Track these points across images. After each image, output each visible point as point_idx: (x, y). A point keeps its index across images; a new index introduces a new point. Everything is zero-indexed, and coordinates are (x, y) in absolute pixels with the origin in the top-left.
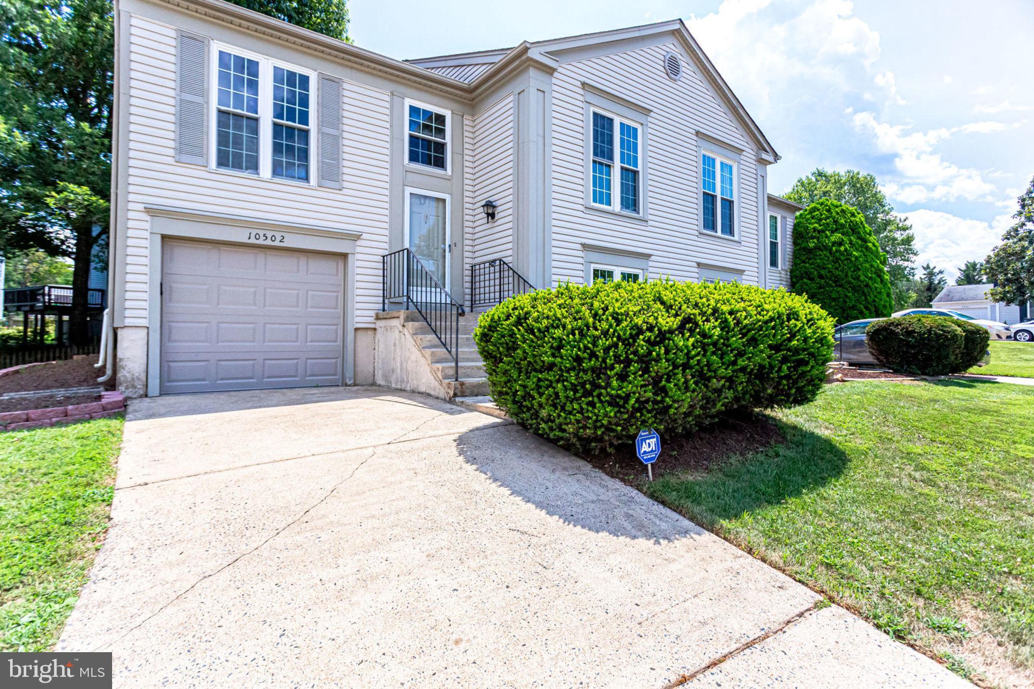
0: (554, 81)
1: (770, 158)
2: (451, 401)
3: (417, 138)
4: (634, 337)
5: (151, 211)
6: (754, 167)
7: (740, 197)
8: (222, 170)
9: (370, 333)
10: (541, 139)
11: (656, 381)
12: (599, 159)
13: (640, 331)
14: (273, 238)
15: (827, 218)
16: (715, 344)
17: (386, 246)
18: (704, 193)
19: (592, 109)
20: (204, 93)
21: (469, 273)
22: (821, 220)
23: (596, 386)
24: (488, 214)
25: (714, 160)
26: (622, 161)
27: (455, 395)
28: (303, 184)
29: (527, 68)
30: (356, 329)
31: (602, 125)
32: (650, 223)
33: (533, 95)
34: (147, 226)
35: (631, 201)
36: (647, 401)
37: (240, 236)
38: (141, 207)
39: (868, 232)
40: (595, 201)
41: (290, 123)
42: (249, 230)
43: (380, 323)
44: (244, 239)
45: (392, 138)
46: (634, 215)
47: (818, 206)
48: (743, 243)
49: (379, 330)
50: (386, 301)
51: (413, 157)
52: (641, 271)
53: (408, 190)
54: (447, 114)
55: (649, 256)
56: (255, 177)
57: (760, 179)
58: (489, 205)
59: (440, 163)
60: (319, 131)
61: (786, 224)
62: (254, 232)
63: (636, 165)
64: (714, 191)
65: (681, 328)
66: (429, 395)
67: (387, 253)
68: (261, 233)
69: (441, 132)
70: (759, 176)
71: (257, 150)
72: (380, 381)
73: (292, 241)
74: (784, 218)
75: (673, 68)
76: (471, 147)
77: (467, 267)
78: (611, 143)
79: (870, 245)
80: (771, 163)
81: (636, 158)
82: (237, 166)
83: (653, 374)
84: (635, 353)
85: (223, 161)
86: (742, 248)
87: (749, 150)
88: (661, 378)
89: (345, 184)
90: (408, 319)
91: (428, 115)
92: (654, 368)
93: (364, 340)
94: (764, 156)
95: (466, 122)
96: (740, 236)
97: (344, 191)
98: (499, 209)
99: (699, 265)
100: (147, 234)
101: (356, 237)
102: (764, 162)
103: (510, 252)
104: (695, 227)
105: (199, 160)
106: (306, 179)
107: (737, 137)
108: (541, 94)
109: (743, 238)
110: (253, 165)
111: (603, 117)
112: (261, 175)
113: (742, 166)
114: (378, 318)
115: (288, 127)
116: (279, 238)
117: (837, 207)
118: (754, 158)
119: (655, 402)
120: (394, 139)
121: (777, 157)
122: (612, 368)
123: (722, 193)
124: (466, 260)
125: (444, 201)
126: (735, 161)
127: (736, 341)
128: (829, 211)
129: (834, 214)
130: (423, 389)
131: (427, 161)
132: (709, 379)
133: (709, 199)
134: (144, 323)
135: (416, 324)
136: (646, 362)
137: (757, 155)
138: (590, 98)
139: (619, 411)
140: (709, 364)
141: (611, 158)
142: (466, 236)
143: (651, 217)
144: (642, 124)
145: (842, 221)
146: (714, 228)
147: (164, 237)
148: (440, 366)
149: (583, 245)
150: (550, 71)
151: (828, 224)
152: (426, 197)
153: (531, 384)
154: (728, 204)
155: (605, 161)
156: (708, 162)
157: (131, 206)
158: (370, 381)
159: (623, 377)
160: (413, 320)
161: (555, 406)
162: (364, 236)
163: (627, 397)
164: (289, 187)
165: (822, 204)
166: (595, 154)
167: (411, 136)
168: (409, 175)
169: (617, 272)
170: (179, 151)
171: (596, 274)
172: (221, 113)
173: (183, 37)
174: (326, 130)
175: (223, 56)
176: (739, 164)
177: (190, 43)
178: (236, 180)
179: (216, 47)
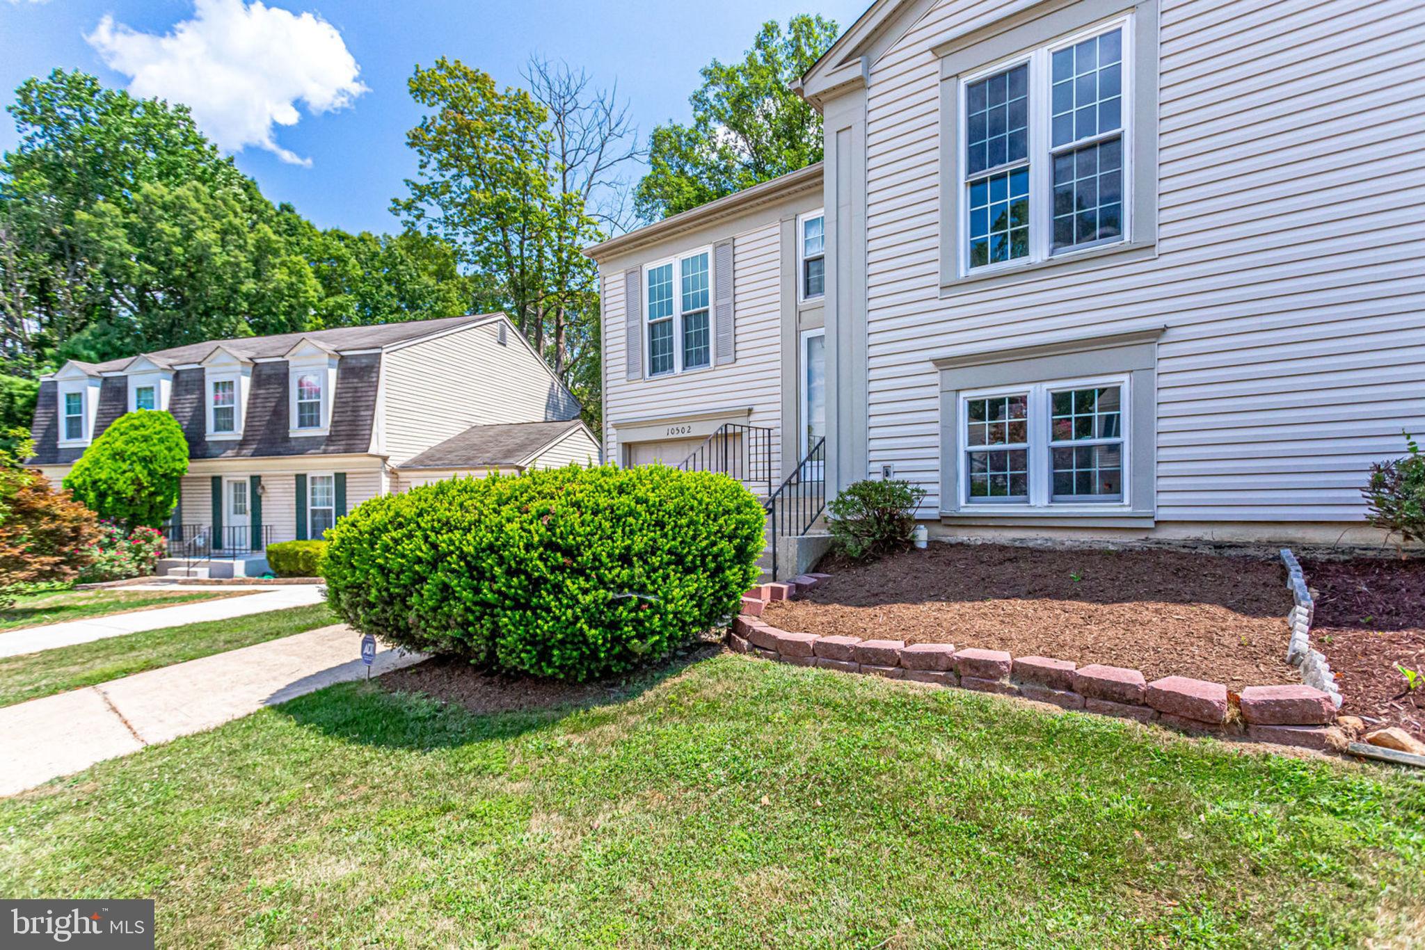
0: (870, 93)
5: (617, 426)
8: (655, 377)
10: (845, 211)
12: (986, 173)
14: (683, 430)
17: (780, 414)
19: (964, 81)
20: (640, 313)
26: (1059, 140)
28: (706, 368)
32: (1167, 246)
34: (614, 438)
35: (1090, 219)
37: (660, 433)
38: (611, 425)
40: (978, 263)
41: (694, 310)
42: (668, 427)
44: (663, 436)
45: (783, 278)
46: (1105, 246)
51: (809, 291)
52: (1125, 378)
53: (805, 336)
56: (671, 375)
60: (716, 308)
62: (671, 427)
63: (1112, 124)
68: (676, 427)
71: (672, 349)
73: (696, 430)
78: (1021, 115)
81: (1112, 107)
82: (663, 368)
85: (654, 370)
89: (741, 354)
97: (739, 363)
100: (614, 444)
101: (745, 412)
105: (639, 375)
106: (707, 361)
108: (847, 134)
110: (671, 367)
111: (997, 77)
112: (675, 372)
115: (692, 315)
116: (686, 429)
120: (786, 276)
138: (959, 62)
141: (1021, 152)
143: (1169, 231)
144: (1137, 9)
147: (624, 445)
149: (937, 362)
150: (857, 85)
155: (1007, 167)
157: (608, 425)
162: (756, 409)
164: (694, 375)
166: (975, 167)
167: (808, 262)
168: (804, 316)
169: (1039, 397)
170: (628, 372)
171: (976, 410)
172: (652, 326)
173: (628, 274)
174: (720, 303)
175: (651, 274)
177: (632, 277)
178: (660, 383)
179: (646, 269)
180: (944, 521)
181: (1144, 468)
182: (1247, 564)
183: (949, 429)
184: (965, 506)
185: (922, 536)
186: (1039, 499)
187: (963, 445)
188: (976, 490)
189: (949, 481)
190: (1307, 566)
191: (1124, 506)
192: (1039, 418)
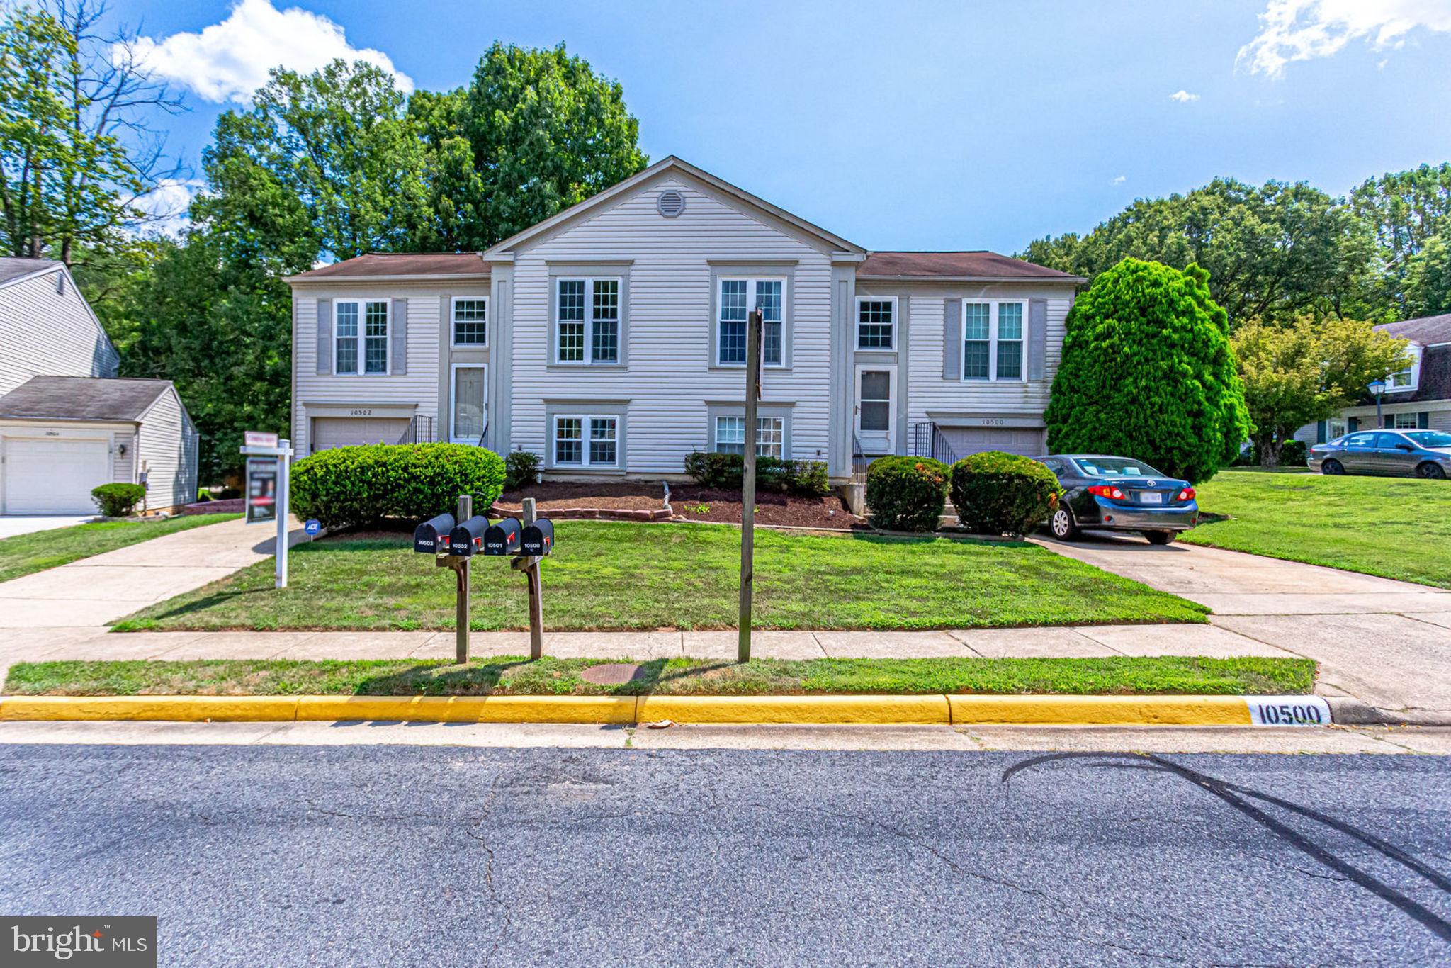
0: (517, 268)
3: (463, 325)
5: (306, 405)
6: (828, 273)
7: (792, 315)
8: (341, 375)
10: (502, 320)
14: (365, 413)
18: (724, 323)
19: (559, 279)
20: (330, 331)
25: (743, 283)
26: (596, 317)
28: (384, 375)
31: (570, 295)
32: (630, 368)
33: (494, 287)
34: (304, 413)
35: (607, 351)
37: (345, 413)
38: (302, 403)
40: (563, 358)
41: (376, 336)
42: (351, 410)
44: (349, 415)
45: (441, 329)
46: (612, 364)
48: (795, 370)
51: (459, 340)
52: (618, 416)
53: (454, 366)
54: (486, 299)
55: (629, 400)
56: (355, 376)
57: (838, 286)
59: (481, 339)
60: (393, 338)
61: (1045, 311)
62: (354, 410)
63: (614, 317)
64: (742, 317)
68: (358, 410)
69: (481, 315)
70: (836, 283)
71: (356, 359)
73: (376, 413)
74: (1038, 302)
75: (671, 205)
78: (581, 303)
81: (614, 311)
82: (348, 370)
85: (340, 370)
86: (792, 375)
87: (813, 256)
89: (409, 370)
91: (472, 304)
94: (842, 257)
96: (788, 361)
97: (408, 375)
99: (708, 403)
100: (304, 418)
101: (414, 406)
104: (705, 363)
105: (327, 371)
106: (385, 371)
107: (789, 246)
108: (503, 283)
109: (795, 364)
110: (355, 370)
111: (572, 283)
112: (358, 374)
113: (798, 278)
115: (375, 339)
116: (368, 412)
118: (826, 262)
120: (443, 329)
125: (484, 369)
126: (784, 275)
131: (471, 340)
133: (731, 329)
137: (829, 258)
138: (556, 270)
141: (581, 317)
144: (624, 276)
147: (314, 419)
149: (546, 400)
150: (511, 264)
152: (471, 369)
154: (774, 327)
155: (575, 321)
156: (733, 288)
157: (298, 403)
162: (422, 404)
164: (376, 377)
166: (562, 318)
167: (457, 325)
168: (455, 354)
169: (586, 420)
170: (318, 368)
171: (561, 423)
172: (338, 340)
173: (320, 301)
174: (397, 336)
175: (340, 305)
176: (791, 277)
177: (323, 304)
178: (346, 378)
179: (336, 301)
180: (546, 472)
181: (623, 452)
182: (654, 487)
183: (549, 430)
184: (555, 465)
185: (540, 478)
186: (586, 463)
187: (555, 439)
188: (560, 457)
189: (549, 453)
190: (671, 488)
191: (615, 467)
192: (586, 429)
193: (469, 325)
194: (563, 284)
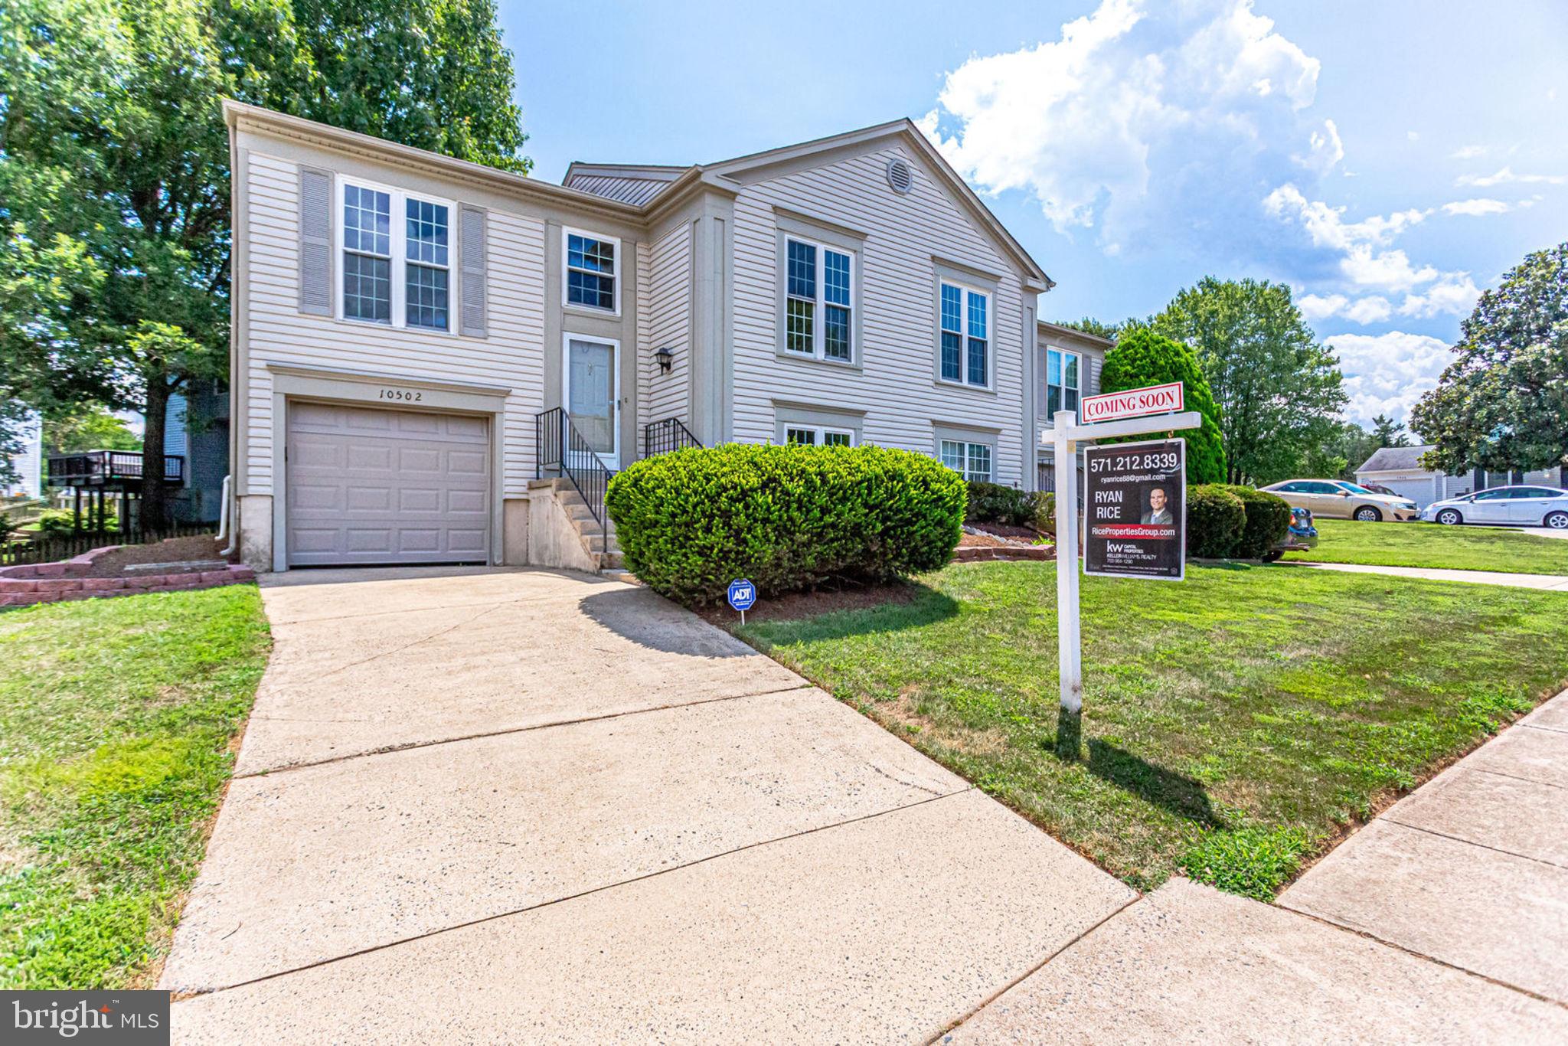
0: (737, 206)
1: (1041, 285)
2: (599, 574)
3: (579, 273)
4: (719, 495)
5: (275, 369)
6: (1019, 297)
7: (995, 336)
8: (350, 321)
9: (523, 505)
10: (719, 278)
11: (738, 532)
12: (796, 297)
13: (726, 489)
14: (408, 396)
15: (1144, 357)
16: (799, 501)
17: (541, 403)
18: (943, 332)
19: (787, 237)
20: (329, 234)
21: (642, 434)
22: (1134, 360)
23: (688, 538)
24: (663, 365)
25: (958, 291)
26: (827, 298)
27: (602, 567)
28: (443, 333)
29: (701, 194)
30: (506, 501)
31: (801, 258)
32: (865, 372)
33: (708, 225)
34: (269, 385)
35: (838, 346)
36: (730, 551)
37: (371, 394)
38: (263, 364)
39: (1196, 376)
40: (790, 346)
41: (426, 263)
42: (380, 388)
43: (534, 494)
44: (376, 398)
45: (547, 276)
46: (844, 362)
47: (1134, 342)
48: (999, 395)
49: (532, 501)
50: (541, 467)
51: (574, 297)
52: (852, 431)
53: (568, 336)
54: (616, 242)
55: (863, 413)
56: (387, 327)
57: (1027, 312)
58: (664, 353)
59: (607, 302)
60: (460, 270)
61: (1090, 366)
62: (387, 389)
63: (847, 302)
64: (958, 328)
65: (764, 486)
66: (580, 570)
67: (542, 411)
68: (395, 390)
69: (608, 264)
70: (1025, 309)
71: (388, 297)
72: (534, 561)
73: (430, 400)
74: (1086, 358)
75: (899, 178)
76: (645, 281)
77: (641, 426)
78: (812, 274)
79: (1196, 394)
80: (1042, 291)
81: (847, 294)
82: (367, 314)
83: (735, 527)
84: (719, 509)
85: (349, 311)
86: (999, 401)
87: (1010, 276)
88: (742, 531)
89: (491, 332)
90: (560, 488)
91: (592, 245)
92: (734, 521)
93: (515, 514)
94: (1031, 283)
95: (639, 251)
96: (995, 385)
97: (490, 340)
98: (675, 358)
99: (935, 423)
100: (269, 394)
101: (505, 393)
102: (1035, 291)
103: (685, 411)
104: (930, 376)
105: (323, 310)
106: (446, 327)
107: (991, 260)
108: (719, 223)
109: (999, 388)
110: (385, 314)
111: (802, 246)
112: (394, 325)
113: (999, 297)
114: (531, 488)
115: (424, 267)
116: (414, 396)
117: (1158, 342)
118: (1018, 285)
119: (738, 553)
120: (551, 275)
121: (1050, 283)
122: (699, 521)
123: (970, 332)
124: (641, 419)
125: (612, 347)
126: (989, 290)
127: (822, 499)
128: (1146, 348)
129: (1152, 353)
130: (574, 565)
131: (590, 300)
132: (793, 533)
133: (951, 341)
134: (269, 491)
135: (569, 493)
136: (726, 515)
137: (1023, 281)
138: (785, 223)
139: (707, 561)
140: (790, 519)
141: (812, 294)
142: (641, 390)
143: (865, 365)
144: (855, 251)
145: (1162, 362)
146: (958, 376)
147: (288, 397)
148: (588, 537)
149: (774, 401)
150: (732, 196)
151: (1143, 366)
152: (590, 344)
153: (642, 541)
154: (978, 347)
155: (805, 299)
156: (950, 295)
157: (253, 363)
158: (523, 561)
159: (708, 530)
160: (566, 489)
161: (660, 560)
162: (514, 392)
163: (712, 548)
164: (425, 337)
165: (1139, 339)
166: (791, 290)
167: (571, 272)
168: (568, 318)
169: (819, 433)
170: (303, 301)
171: (791, 435)
172: (347, 255)
173: (305, 172)
174: (468, 269)
175: (351, 192)
176: (996, 293)
177: (313, 183)
178: (365, 331)
179: (342, 181)
193: (587, 275)
194: (792, 244)
